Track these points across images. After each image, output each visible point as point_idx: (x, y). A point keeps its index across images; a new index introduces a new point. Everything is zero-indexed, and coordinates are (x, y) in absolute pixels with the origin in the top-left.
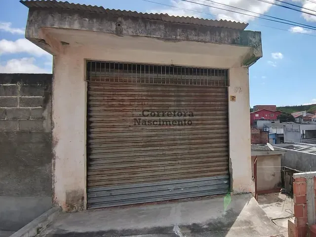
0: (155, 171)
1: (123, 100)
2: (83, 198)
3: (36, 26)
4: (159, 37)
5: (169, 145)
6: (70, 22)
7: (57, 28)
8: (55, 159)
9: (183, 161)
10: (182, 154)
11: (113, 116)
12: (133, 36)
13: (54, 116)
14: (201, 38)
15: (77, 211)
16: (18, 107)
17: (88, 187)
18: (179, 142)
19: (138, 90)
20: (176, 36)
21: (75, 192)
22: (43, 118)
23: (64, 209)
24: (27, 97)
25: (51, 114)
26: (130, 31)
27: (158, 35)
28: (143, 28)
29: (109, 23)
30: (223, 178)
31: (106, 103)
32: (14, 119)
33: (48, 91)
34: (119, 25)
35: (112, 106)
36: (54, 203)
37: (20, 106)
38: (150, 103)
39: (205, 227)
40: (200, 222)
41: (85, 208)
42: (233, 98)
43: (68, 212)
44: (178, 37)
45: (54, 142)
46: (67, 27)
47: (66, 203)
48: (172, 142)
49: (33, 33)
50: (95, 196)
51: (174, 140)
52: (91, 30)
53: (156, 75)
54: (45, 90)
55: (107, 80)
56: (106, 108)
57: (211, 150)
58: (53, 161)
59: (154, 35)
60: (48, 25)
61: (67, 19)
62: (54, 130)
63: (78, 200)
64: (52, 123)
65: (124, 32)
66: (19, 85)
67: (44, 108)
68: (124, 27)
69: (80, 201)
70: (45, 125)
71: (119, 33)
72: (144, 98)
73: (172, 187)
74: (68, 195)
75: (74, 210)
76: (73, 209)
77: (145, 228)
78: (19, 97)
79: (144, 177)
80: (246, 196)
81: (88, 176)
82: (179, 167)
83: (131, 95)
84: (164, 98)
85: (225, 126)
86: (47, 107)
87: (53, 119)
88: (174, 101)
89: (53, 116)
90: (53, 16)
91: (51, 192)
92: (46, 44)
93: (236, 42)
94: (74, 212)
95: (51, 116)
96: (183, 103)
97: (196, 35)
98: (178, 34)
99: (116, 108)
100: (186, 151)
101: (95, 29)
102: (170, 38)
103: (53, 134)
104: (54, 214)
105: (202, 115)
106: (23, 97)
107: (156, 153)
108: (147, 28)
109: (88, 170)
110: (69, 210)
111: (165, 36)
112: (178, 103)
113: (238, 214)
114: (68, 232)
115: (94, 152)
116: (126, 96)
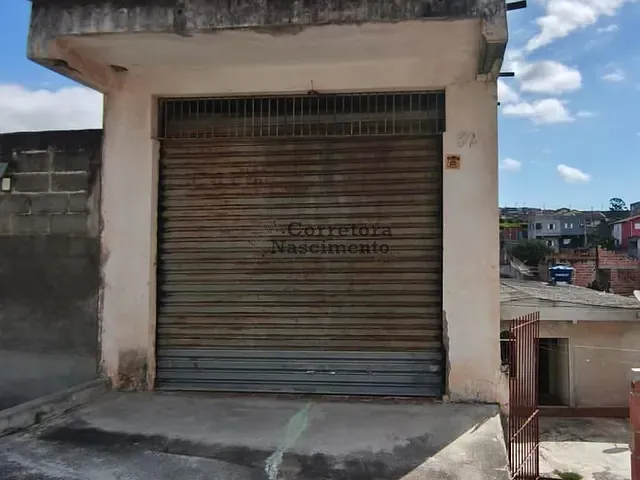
0: (276, 326)
1: (220, 175)
2: (145, 367)
3: (44, 35)
4: (254, 24)
5: (307, 271)
6: (98, 20)
7: (76, 35)
8: (103, 288)
9: (336, 310)
10: (334, 294)
11: (201, 208)
12: (205, 31)
13: (104, 208)
14: (346, 13)
15: (135, 391)
16: (50, 192)
17: (157, 346)
18: (328, 265)
19: (248, 152)
20: (291, 16)
21: (134, 353)
22: (87, 212)
23: (115, 384)
24: (63, 173)
25: (99, 202)
26: (200, 21)
27: (253, 20)
28: (224, 10)
29: (162, 11)
30: (428, 358)
31: (191, 182)
32: (43, 213)
33: (95, 162)
34: (180, 12)
35: (201, 187)
36: (99, 370)
37: (53, 190)
38: (271, 180)
39: (337, 467)
40: (335, 454)
41: (151, 386)
42: (455, 161)
43: (121, 389)
44: (295, 20)
45: (102, 257)
46: (92, 29)
47: (119, 374)
48: (313, 266)
49: (38, 49)
50: (170, 366)
51: (317, 260)
52: (131, 31)
53: (283, 118)
54: (92, 158)
55: (193, 135)
56: (190, 193)
57: (400, 287)
58: (100, 291)
59: (245, 22)
60: (63, 31)
61: (93, 15)
62: (103, 234)
63: (138, 369)
64: (101, 222)
65: (189, 25)
66: (50, 152)
67: (89, 192)
68: (188, 14)
69: (141, 371)
70: (89, 223)
71: (180, 28)
72: (260, 169)
73: (311, 366)
74: (122, 356)
75: (131, 388)
76: (128, 385)
77: (216, 445)
78: (50, 172)
79: (257, 338)
80: (481, 409)
81: (158, 325)
82: (327, 321)
83: (236, 164)
84: (299, 168)
85: (435, 230)
86: (94, 191)
87: (103, 213)
88: (319, 174)
89: (102, 207)
90: (70, 13)
91: (95, 350)
92: (71, 69)
93: (433, 10)
94: (131, 391)
95: (100, 207)
96: (338, 178)
97: (334, 10)
98: (295, 13)
99: (209, 192)
100: (344, 288)
101: (138, 28)
102: (278, 23)
103: (102, 240)
104: (89, 390)
105: (380, 204)
106: (57, 173)
107: (281, 287)
108: (232, 10)
109: (159, 313)
110: (123, 386)
111: (267, 21)
112: (328, 178)
113: (433, 452)
114: (89, 426)
115: (169, 277)
116: (225, 165)
